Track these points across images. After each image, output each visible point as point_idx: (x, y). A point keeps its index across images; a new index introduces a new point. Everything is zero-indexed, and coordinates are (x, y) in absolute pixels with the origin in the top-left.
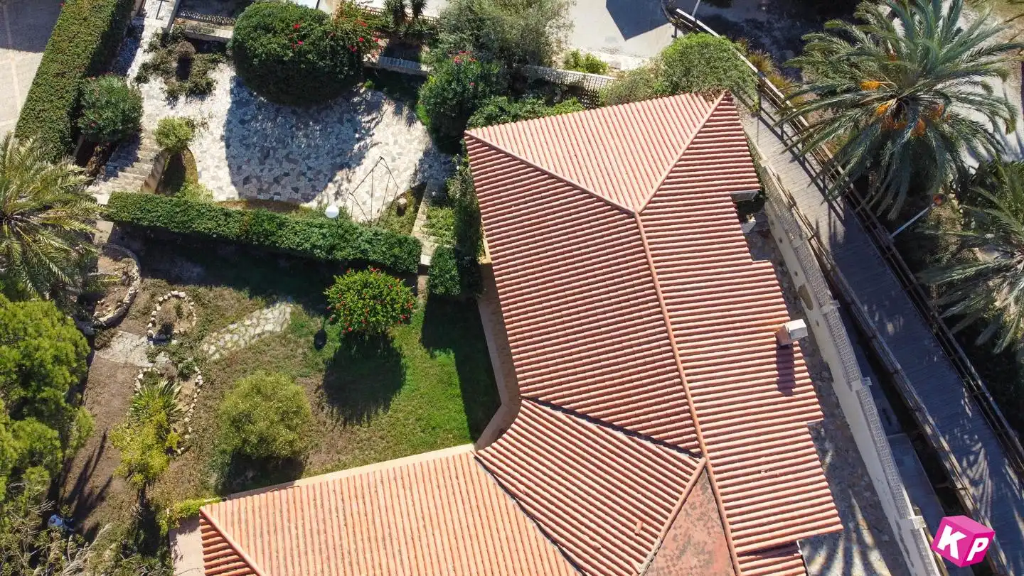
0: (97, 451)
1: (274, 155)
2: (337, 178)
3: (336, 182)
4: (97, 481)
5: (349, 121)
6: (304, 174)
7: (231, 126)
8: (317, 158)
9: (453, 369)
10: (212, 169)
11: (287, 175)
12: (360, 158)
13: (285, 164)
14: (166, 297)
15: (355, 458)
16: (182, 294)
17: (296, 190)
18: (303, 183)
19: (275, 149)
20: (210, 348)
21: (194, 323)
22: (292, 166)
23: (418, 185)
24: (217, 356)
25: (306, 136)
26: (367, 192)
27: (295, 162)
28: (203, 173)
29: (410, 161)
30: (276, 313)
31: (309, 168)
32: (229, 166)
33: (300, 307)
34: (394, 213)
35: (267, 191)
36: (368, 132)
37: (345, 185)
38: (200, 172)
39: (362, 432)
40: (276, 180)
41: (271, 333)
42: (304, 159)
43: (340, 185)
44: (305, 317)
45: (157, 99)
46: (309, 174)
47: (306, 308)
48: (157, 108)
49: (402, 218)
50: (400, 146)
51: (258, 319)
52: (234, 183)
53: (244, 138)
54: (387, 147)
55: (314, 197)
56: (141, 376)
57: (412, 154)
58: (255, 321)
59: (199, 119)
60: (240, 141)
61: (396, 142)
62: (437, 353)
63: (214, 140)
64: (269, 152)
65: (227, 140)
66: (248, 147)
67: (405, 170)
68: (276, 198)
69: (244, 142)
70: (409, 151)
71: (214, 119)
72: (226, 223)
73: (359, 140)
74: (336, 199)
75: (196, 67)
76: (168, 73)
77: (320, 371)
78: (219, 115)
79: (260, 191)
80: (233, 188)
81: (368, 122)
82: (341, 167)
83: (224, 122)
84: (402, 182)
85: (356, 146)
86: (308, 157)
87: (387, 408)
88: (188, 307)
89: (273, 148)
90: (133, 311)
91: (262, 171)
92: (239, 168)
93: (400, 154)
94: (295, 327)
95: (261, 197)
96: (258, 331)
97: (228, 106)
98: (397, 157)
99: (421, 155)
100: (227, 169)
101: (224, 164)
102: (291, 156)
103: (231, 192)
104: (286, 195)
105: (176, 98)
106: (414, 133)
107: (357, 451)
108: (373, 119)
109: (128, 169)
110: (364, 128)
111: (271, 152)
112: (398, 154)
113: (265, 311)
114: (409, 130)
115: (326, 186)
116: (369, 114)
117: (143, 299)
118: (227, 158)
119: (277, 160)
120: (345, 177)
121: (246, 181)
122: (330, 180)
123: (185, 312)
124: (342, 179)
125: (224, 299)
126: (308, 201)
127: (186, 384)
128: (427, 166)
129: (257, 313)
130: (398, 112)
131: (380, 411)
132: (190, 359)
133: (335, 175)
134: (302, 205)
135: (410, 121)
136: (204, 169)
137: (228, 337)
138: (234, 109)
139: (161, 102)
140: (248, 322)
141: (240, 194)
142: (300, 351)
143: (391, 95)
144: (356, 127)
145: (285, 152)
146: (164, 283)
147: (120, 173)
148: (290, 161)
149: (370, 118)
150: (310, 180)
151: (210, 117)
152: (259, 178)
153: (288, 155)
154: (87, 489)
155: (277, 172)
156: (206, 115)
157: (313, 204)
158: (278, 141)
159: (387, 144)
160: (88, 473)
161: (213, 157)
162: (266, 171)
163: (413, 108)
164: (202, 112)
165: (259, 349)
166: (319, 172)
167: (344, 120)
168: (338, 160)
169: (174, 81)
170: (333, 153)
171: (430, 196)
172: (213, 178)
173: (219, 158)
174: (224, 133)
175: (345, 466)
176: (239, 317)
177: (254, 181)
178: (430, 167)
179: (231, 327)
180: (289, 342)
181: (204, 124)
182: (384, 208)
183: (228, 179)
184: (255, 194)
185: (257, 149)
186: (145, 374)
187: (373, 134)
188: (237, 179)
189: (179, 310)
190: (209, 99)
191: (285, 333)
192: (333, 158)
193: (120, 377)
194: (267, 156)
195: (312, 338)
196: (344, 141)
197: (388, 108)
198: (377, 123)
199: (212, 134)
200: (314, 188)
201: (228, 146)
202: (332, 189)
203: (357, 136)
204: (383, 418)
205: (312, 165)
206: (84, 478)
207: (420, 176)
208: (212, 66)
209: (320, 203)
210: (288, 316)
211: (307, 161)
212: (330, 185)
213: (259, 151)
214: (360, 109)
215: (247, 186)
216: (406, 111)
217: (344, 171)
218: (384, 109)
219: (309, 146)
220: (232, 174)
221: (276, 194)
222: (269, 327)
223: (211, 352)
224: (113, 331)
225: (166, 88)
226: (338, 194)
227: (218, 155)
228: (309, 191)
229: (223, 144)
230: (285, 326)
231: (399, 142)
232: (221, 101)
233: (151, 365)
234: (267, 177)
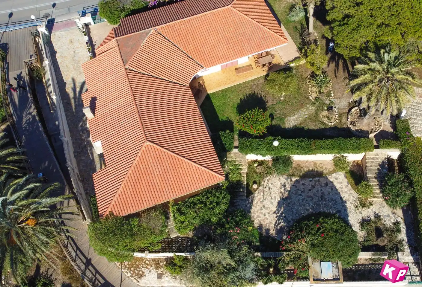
0: (336, 72)
1: (318, 198)
2: (287, 193)
3: (287, 191)
4: (333, 65)
5: (290, 221)
6: (302, 192)
7: (344, 208)
8: (299, 200)
9: (219, 115)
10: (344, 187)
11: (310, 190)
12: (279, 204)
13: (312, 195)
14: (336, 122)
15: (248, 84)
16: (330, 124)
17: (303, 184)
18: (302, 187)
19: (319, 200)
20: (312, 109)
21: (321, 115)
22: (308, 194)
23: (250, 196)
24: (308, 106)
25: (307, 210)
26: (271, 189)
27: (308, 197)
28: (347, 185)
29: (256, 207)
30: (291, 124)
31: (301, 195)
32: (337, 190)
33: (283, 127)
34: (258, 182)
35: (316, 182)
36: (279, 218)
37: (282, 190)
38: (348, 184)
39: (248, 92)
40: (313, 187)
41: (290, 116)
42: (305, 199)
43: (285, 190)
44: (280, 123)
45: (385, 216)
46: (300, 192)
47: (281, 127)
48: (382, 211)
49: (254, 180)
50: (262, 213)
51: (297, 120)
52: (331, 182)
53: (335, 204)
54: (268, 212)
55: (295, 183)
56: (332, 95)
57: (256, 210)
58: (298, 119)
59: (360, 209)
60: (336, 202)
61: (265, 215)
62: (226, 119)
63: (349, 200)
64: (322, 199)
65: (343, 202)
66: (332, 200)
67: (257, 203)
68: (311, 179)
69: (334, 202)
70: (257, 212)
71: (353, 211)
72: (322, 144)
73: (282, 213)
74: (285, 183)
75: (373, 235)
76: (386, 230)
77: (268, 107)
78: (351, 213)
79: (319, 181)
80: (331, 180)
81: (280, 223)
82: (287, 198)
83: (348, 210)
84: (257, 196)
85: (282, 210)
86: (303, 200)
87: (241, 99)
88: (325, 120)
89: (320, 201)
90: (346, 115)
91: (321, 190)
92: (332, 189)
93: (261, 209)
94: (282, 119)
95: (317, 179)
96: (296, 116)
97: (349, 218)
98: (263, 208)
99: (252, 211)
100: (337, 188)
101: (339, 190)
102: (311, 199)
103: (331, 178)
104: (307, 181)
105: (375, 217)
106: (257, 221)
107: (248, 86)
108: (278, 225)
109: (377, 171)
110: (282, 219)
111: (321, 200)
112: (262, 209)
113: (296, 124)
114: (260, 222)
115: (291, 188)
116: (281, 227)
117: (344, 120)
118: (339, 193)
119: (317, 196)
120: (284, 194)
121: (326, 184)
122: (289, 191)
123: (326, 119)
124: (285, 193)
125: (313, 125)
126: (297, 180)
127: (315, 96)
128: (248, 206)
129: (299, 122)
130: (268, 230)
131: (243, 98)
132: (317, 103)
133: (288, 194)
134: (299, 178)
135: (260, 227)
136: (347, 186)
137: (307, 113)
138: (346, 217)
139: (381, 214)
140: (301, 119)
141: (327, 178)
142: (278, 112)
143: (273, 239)
144: (285, 219)
145: (314, 200)
146: (339, 127)
147: (379, 167)
148: (311, 197)
149: (280, 225)
150: (299, 190)
151: (355, 211)
152: (321, 186)
153: (313, 199)
154: (334, 63)
155: (314, 191)
156: (358, 212)
157: (294, 179)
158: (319, 205)
159: (269, 213)
160: (336, 68)
161: (346, 192)
162: (319, 190)
163: (261, 234)
164: (360, 213)
165: (293, 112)
166: (296, 194)
167: (292, 221)
168: (289, 201)
169: (381, 226)
170: (292, 204)
171: (243, 188)
172: (341, 183)
173: (343, 192)
174: (346, 204)
175: (251, 81)
176: (305, 120)
177: (323, 185)
178: (246, 206)
179: (306, 116)
180: (283, 114)
181: (357, 207)
182: (262, 183)
183: (335, 184)
184: (321, 179)
185: (327, 200)
186: (331, 96)
187: (276, 217)
188: (331, 184)
189: (328, 117)
190: (360, 220)
191: (285, 117)
192: (291, 202)
193: (339, 94)
194: (322, 197)
195: (275, 117)
196: (289, 210)
197: (273, 232)
198: (276, 223)
199: (351, 203)
200: (296, 187)
201: (341, 198)
202: (288, 188)
203: (284, 215)
204: (242, 96)
205: (300, 196)
206: (337, 66)
207: (250, 201)
208: (367, 239)
209: (291, 181)
210: (286, 123)
211: (303, 198)
212: (289, 189)
213: (326, 199)
214: (286, 229)
215: (325, 182)
216: (264, 232)
217: (285, 196)
218: (275, 231)
219: (304, 205)
220: (334, 186)
221: (310, 181)
222: (292, 118)
223: (311, 107)
224: (350, 107)
225: (383, 222)
226: (284, 186)
227: (344, 194)
228: (297, 185)
229: (344, 199)
230: (286, 119)
231: (263, 215)
232: (354, 220)
233: (331, 100)
234: (318, 187)
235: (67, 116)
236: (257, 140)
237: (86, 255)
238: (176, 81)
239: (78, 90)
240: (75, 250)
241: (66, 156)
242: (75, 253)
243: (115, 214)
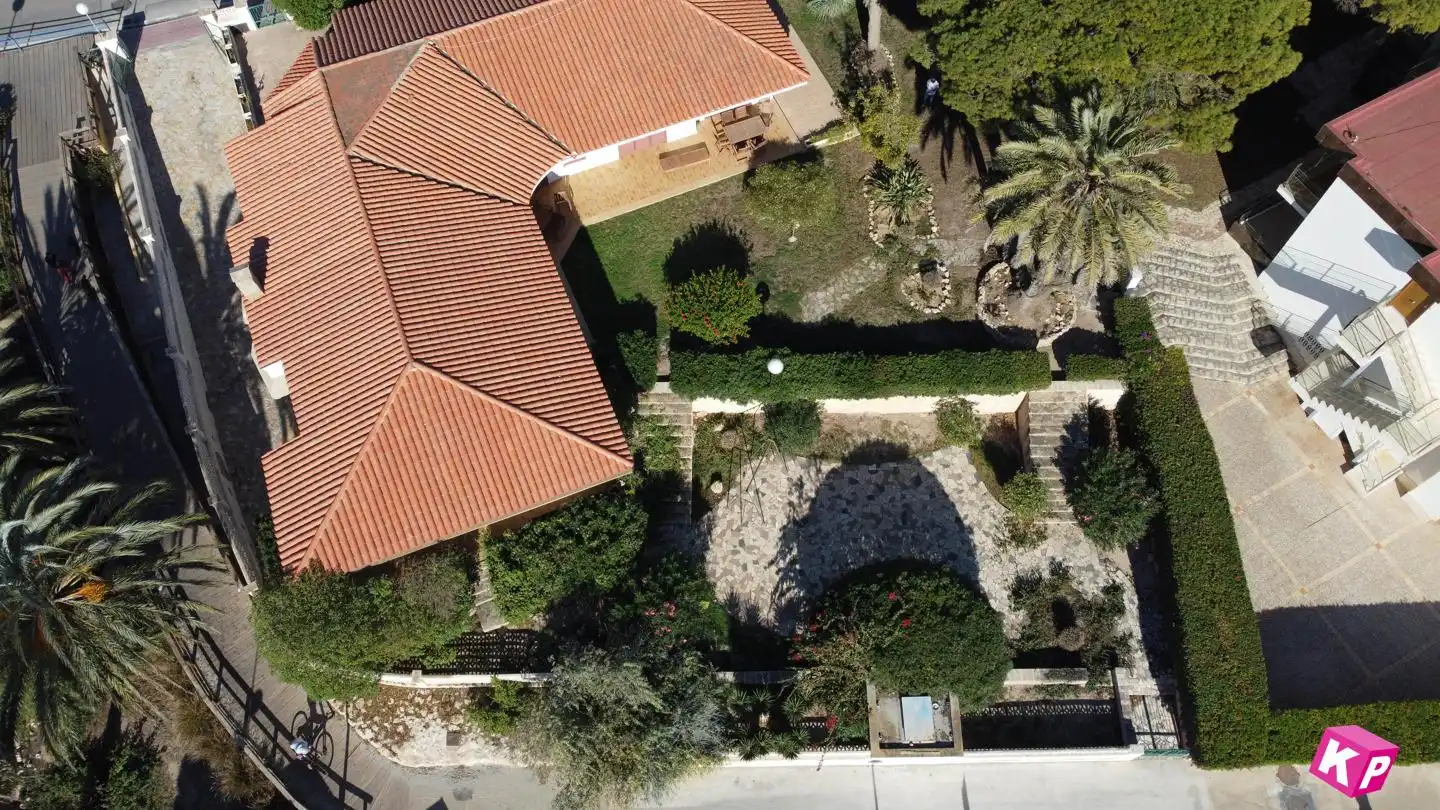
0: (946, 164)
1: (895, 521)
2: (806, 506)
3: (806, 500)
4: (935, 144)
5: (815, 585)
6: (848, 502)
7: (966, 548)
8: (840, 526)
9: (616, 288)
10: (966, 488)
11: (870, 498)
12: (787, 536)
13: (877, 510)
14: (944, 305)
15: (698, 198)
16: (928, 311)
17: (853, 481)
18: (848, 491)
19: (896, 527)
20: (877, 267)
21: (902, 286)
22: (867, 510)
23: (703, 515)
24: (865, 260)
25: (863, 553)
26: (763, 495)
27: (866, 516)
28: (975, 481)
29: (720, 545)
30: (818, 311)
31: (845, 511)
32: (946, 496)
33: (795, 320)
34: (725, 475)
35: (887, 473)
36: (785, 575)
37: (794, 499)
38: (978, 481)
39: (697, 220)
40: (881, 489)
41: (816, 291)
42: (855, 521)
43: (800, 497)
44: (786, 311)
45: (1080, 568)
46: (844, 504)
47: (789, 321)
48: (1073, 555)
49: (714, 470)
50: (737, 563)
51: (835, 301)
52: (931, 475)
53: (941, 536)
54: (755, 558)
55: (828, 477)
56: (934, 229)
57: (719, 555)
58: (838, 299)
59: (1011, 549)
60: (945, 530)
61: (745, 567)
62: (636, 299)
63: (979, 525)
64: (904, 522)
65: (963, 531)
66: (933, 525)
67: (723, 533)
68: (873, 467)
69: (939, 530)
70: (724, 559)
71: (991, 554)
72: (904, 368)
73: (793, 562)
74: (800, 479)
75: (1047, 622)
76: (1083, 607)
77: (754, 265)
78: (987, 561)
79: (896, 472)
80: (931, 469)
81: (789, 589)
82: (805, 520)
83: (978, 552)
84: (724, 516)
85: (795, 552)
86: (852, 525)
87: (677, 243)
88: (915, 301)
89: (900, 529)
90: (972, 286)
91: (903, 497)
92: (932, 495)
93: (735, 552)
94: (792, 299)
95: (892, 465)
96: (831, 290)
97: (981, 576)
98: (739, 548)
99: (709, 557)
100: (947, 490)
101: (954, 497)
102: (874, 522)
103: (930, 463)
104: (862, 473)
105: (1053, 573)
106: (724, 585)
107: (697, 203)
108: (783, 594)
109: (1059, 443)
110: (792, 579)
111: (901, 524)
112: (738, 552)
113: (831, 311)
114: (732, 588)
115: (817, 492)
116: (790, 601)
117: (967, 299)
118: (953, 505)
119: (890, 514)
120: (798, 509)
121: (917, 481)
122: (813, 501)
123: (917, 296)
124: (800, 505)
125: (880, 314)
126: (833, 471)
127: (886, 232)
128: (698, 542)
129: (840, 307)
130: (753, 611)
131: (683, 239)
132: (891, 253)
133: (811, 509)
134: (840, 464)
135: (733, 601)
136: (976, 485)
137: (862, 280)
138: (971, 573)
139: (1071, 564)
140: (846, 296)
141: (920, 464)
142: (780, 279)
143: (766, 632)
144: (802, 578)
145: (882, 527)
146: (953, 318)
147: (1064, 432)
148: (872, 515)
149: (788, 595)
150: (839, 497)
151: (997, 555)
152: (904, 487)
153: (879, 521)
154: (940, 138)
155: (883, 499)
156: (1004, 557)
157: (826, 467)
158: (896, 540)
159: (756, 562)
160: (945, 152)
161: (971, 503)
162: (898, 496)
163: (733, 620)
164: (1012, 560)
165: (824, 275)
166: (831, 508)
167: (820, 584)
168: (812, 529)
169: (1069, 598)
170: (822, 538)
171: (683, 493)
172: (959, 477)
173: (963, 503)
174: (971, 537)
175: (705, 189)
176: (857, 301)
177: (908, 483)
178: (693, 542)
179: (861, 289)
180: (794, 285)
181: (1002, 544)
182: (738, 479)
183: (942, 479)
184: (901, 467)
185: (919, 524)
186: (932, 232)
187: (777, 573)
188: (930, 481)
189: (922, 293)
190: (1010, 581)
191: (802, 292)
192: (819, 530)
193: (954, 226)
194: (904, 516)
195: (772, 292)
196: (812, 555)
197: (767, 614)
198: (776, 589)
199: (985, 533)
200: (832, 488)
201: (959, 520)
202: (810, 489)
203: (798, 567)
204: (679, 234)
205: (844, 516)
206: (948, 145)
207: (704, 528)
208: (1029, 632)
209: (819, 471)
210: (804, 309)
211: (851, 519)
212: (813, 495)
213: (916, 521)
214: (805, 606)
215: (914, 474)
216: (742, 615)
217: (801, 516)
218: (773, 613)
219: (855, 541)
220: (939, 486)
221: (871, 472)
222: (820, 295)
223: (873, 263)
224: (983, 263)
225: (1074, 585)
226: (800, 485)
227: (966, 507)
228: (836, 483)
229: (966, 522)
230: (804, 298)
231: (740, 568)
232: (995, 580)
233: (930, 242)
234: (893, 490)
235: (185, 292)
236: (723, 358)
237: (249, 681)
238: (492, 192)
239: (214, 217)
240: (218, 668)
241: (185, 404)
242: (216, 677)
243: (326, 567)
